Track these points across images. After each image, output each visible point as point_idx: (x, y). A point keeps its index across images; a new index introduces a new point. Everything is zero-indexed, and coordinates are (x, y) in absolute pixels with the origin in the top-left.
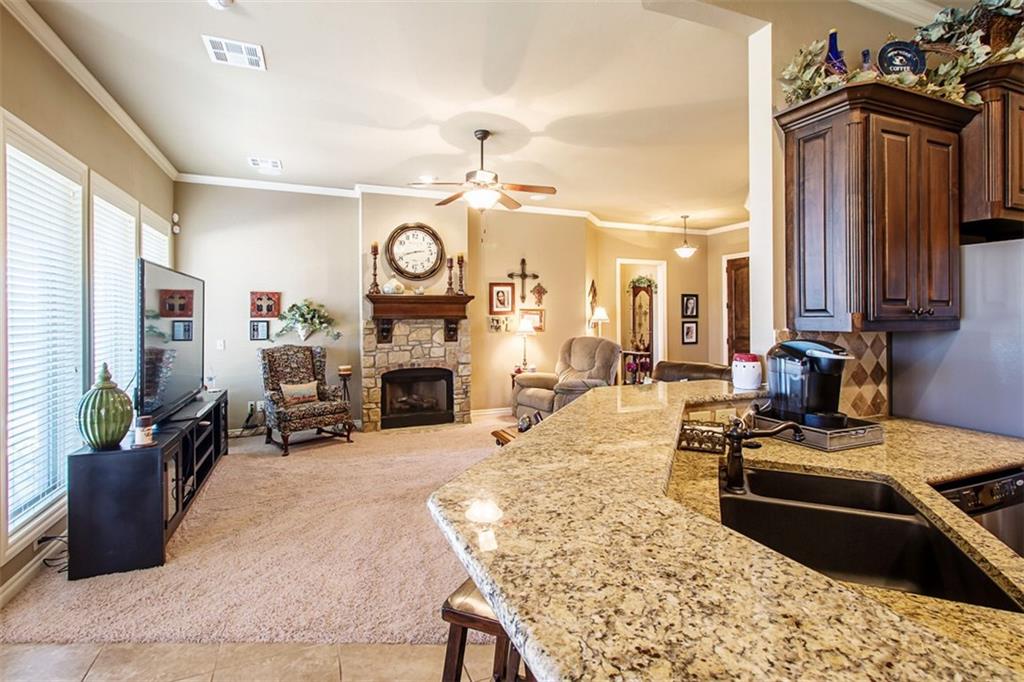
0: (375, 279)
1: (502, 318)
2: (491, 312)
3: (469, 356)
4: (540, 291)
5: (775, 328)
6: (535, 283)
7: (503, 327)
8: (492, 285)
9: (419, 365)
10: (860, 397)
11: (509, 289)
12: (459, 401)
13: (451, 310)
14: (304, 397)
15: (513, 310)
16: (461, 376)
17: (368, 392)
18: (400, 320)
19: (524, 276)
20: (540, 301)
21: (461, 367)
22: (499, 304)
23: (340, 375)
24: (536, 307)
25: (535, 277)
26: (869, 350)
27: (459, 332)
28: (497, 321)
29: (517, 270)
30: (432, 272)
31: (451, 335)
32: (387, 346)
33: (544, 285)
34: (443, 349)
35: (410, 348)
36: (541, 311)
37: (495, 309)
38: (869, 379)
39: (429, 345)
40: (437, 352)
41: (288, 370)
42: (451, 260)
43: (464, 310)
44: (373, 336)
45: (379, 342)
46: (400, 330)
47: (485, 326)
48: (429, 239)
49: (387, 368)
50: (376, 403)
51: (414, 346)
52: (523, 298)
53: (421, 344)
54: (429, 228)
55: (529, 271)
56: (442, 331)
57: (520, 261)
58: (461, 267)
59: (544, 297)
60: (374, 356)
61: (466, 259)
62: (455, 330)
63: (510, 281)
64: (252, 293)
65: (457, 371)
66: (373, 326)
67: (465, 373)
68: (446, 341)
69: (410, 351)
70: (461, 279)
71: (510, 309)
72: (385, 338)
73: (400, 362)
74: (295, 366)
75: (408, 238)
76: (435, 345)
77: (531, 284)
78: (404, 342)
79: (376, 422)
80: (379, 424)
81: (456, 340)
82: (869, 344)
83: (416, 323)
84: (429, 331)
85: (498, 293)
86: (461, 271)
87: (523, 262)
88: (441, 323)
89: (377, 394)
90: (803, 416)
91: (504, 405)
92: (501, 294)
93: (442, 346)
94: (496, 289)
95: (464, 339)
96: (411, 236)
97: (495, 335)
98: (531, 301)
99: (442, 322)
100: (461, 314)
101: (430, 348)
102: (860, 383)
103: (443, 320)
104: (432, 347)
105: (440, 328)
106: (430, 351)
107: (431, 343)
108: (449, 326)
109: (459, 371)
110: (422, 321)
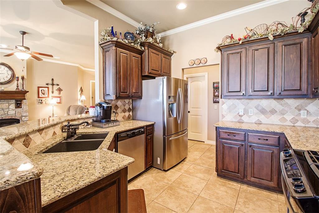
1: (43, 99)
2: (39, 97)
3: (27, 113)
4: (60, 90)
5: (100, 99)
6: (58, 87)
7: (44, 103)
8: (39, 87)
9: (2, 118)
10: (125, 116)
11: (47, 89)
13: (18, 96)
16: (24, 121)
19: (53, 85)
20: (60, 93)
21: (23, 117)
22: (42, 94)
24: (58, 95)
25: (58, 85)
26: (127, 104)
27: (22, 105)
28: (41, 100)
29: (50, 82)
30: (9, 82)
31: (18, 105)
33: (61, 88)
34: (14, 111)
36: (60, 97)
37: (40, 96)
38: (127, 111)
39: (8, 110)
40: (12, 112)
42: (18, 78)
43: (24, 96)
47: (36, 102)
48: (7, 69)
52: (53, 92)
53: (3, 109)
54: (7, 65)
55: (55, 83)
56: (14, 104)
57: (51, 79)
58: (23, 80)
61: (25, 77)
62: (21, 104)
63: (47, 86)
65: (22, 119)
67: (25, 119)
68: (16, 108)
70: (23, 85)
71: (47, 96)
76: (10, 110)
77: (56, 87)
81: (21, 108)
82: (127, 103)
84: (7, 104)
85: (42, 90)
86: (23, 82)
87: (53, 80)
90: (100, 120)
93: (14, 110)
94: (40, 89)
95: (25, 107)
97: (41, 105)
98: (56, 93)
99: (14, 101)
100: (23, 98)
101: (8, 111)
102: (124, 112)
103: (14, 100)
104: (9, 111)
105: (13, 103)
106: (8, 112)
107: (9, 109)
108: (18, 102)
109: (23, 119)
110: (4, 100)
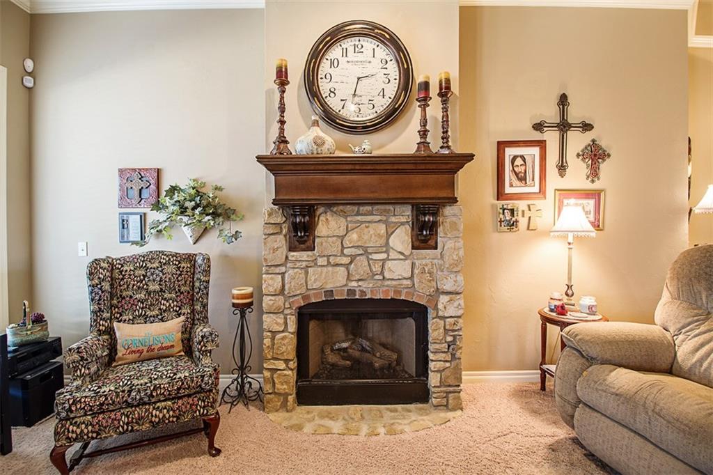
0: (282, 130)
1: (521, 205)
2: (500, 195)
3: (460, 278)
4: (595, 155)
6: (587, 138)
7: (523, 222)
8: (502, 145)
9: (363, 292)
11: (535, 151)
12: (440, 365)
13: (425, 186)
14: (150, 349)
15: (542, 191)
16: (444, 318)
17: (273, 338)
18: (329, 205)
19: (564, 126)
20: (594, 174)
21: (444, 299)
22: (516, 182)
23: (234, 305)
24: (588, 185)
25: (587, 127)
27: (440, 230)
28: (512, 211)
29: (552, 115)
30: (391, 117)
31: (425, 236)
32: (304, 255)
33: (603, 143)
34: (409, 262)
35: (346, 260)
36: (596, 195)
37: (508, 190)
39: (384, 256)
40: (398, 270)
41: (142, 296)
42: (425, 86)
43: (451, 185)
44: (281, 237)
45: (292, 249)
46: (328, 226)
47: (489, 220)
48: (383, 52)
49: (305, 297)
50: (287, 361)
51: (353, 258)
52: (562, 168)
53: (366, 253)
54: (384, 29)
55: (574, 116)
56: (408, 228)
57: (555, 99)
58: (444, 102)
59: (605, 167)
60: (283, 274)
61: (455, 88)
62: (433, 227)
63: (536, 136)
64: (121, 172)
65: (436, 308)
66: (279, 219)
67: (451, 311)
68: (413, 248)
69: (347, 266)
71: (536, 189)
72: (302, 241)
73: (329, 287)
74: (157, 287)
75: (345, 53)
76: (393, 255)
77: (577, 141)
78: (336, 249)
79: (286, 395)
80: (291, 398)
81: (435, 247)
83: (358, 214)
84: (382, 229)
85: (515, 158)
86: (445, 110)
87: (563, 100)
88: (404, 214)
89: (288, 343)
91: (521, 365)
92: (519, 162)
93: (407, 257)
94: (510, 152)
95: (450, 244)
96: (351, 50)
97: (508, 236)
98: (578, 174)
99: (407, 211)
100: (443, 194)
101: (384, 261)
103: (410, 207)
104: (388, 259)
105: (402, 224)
106: (383, 266)
107: (387, 252)
108: (422, 218)
109: (440, 306)
110: (369, 208)
